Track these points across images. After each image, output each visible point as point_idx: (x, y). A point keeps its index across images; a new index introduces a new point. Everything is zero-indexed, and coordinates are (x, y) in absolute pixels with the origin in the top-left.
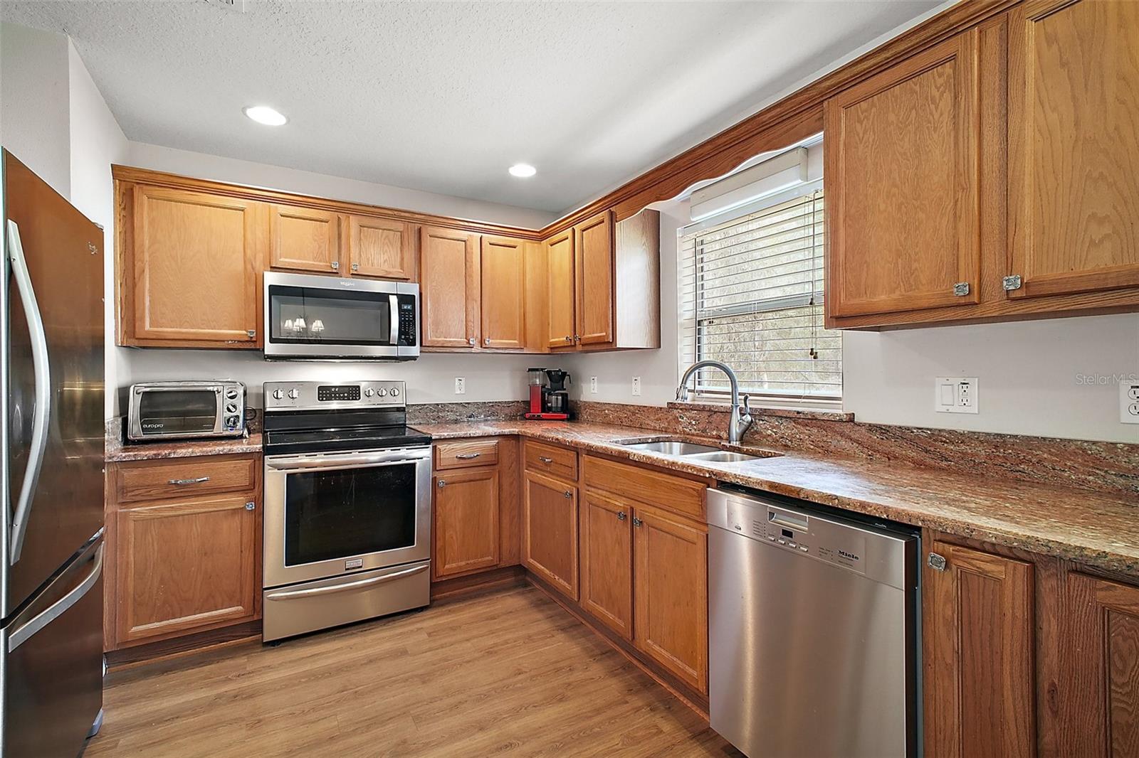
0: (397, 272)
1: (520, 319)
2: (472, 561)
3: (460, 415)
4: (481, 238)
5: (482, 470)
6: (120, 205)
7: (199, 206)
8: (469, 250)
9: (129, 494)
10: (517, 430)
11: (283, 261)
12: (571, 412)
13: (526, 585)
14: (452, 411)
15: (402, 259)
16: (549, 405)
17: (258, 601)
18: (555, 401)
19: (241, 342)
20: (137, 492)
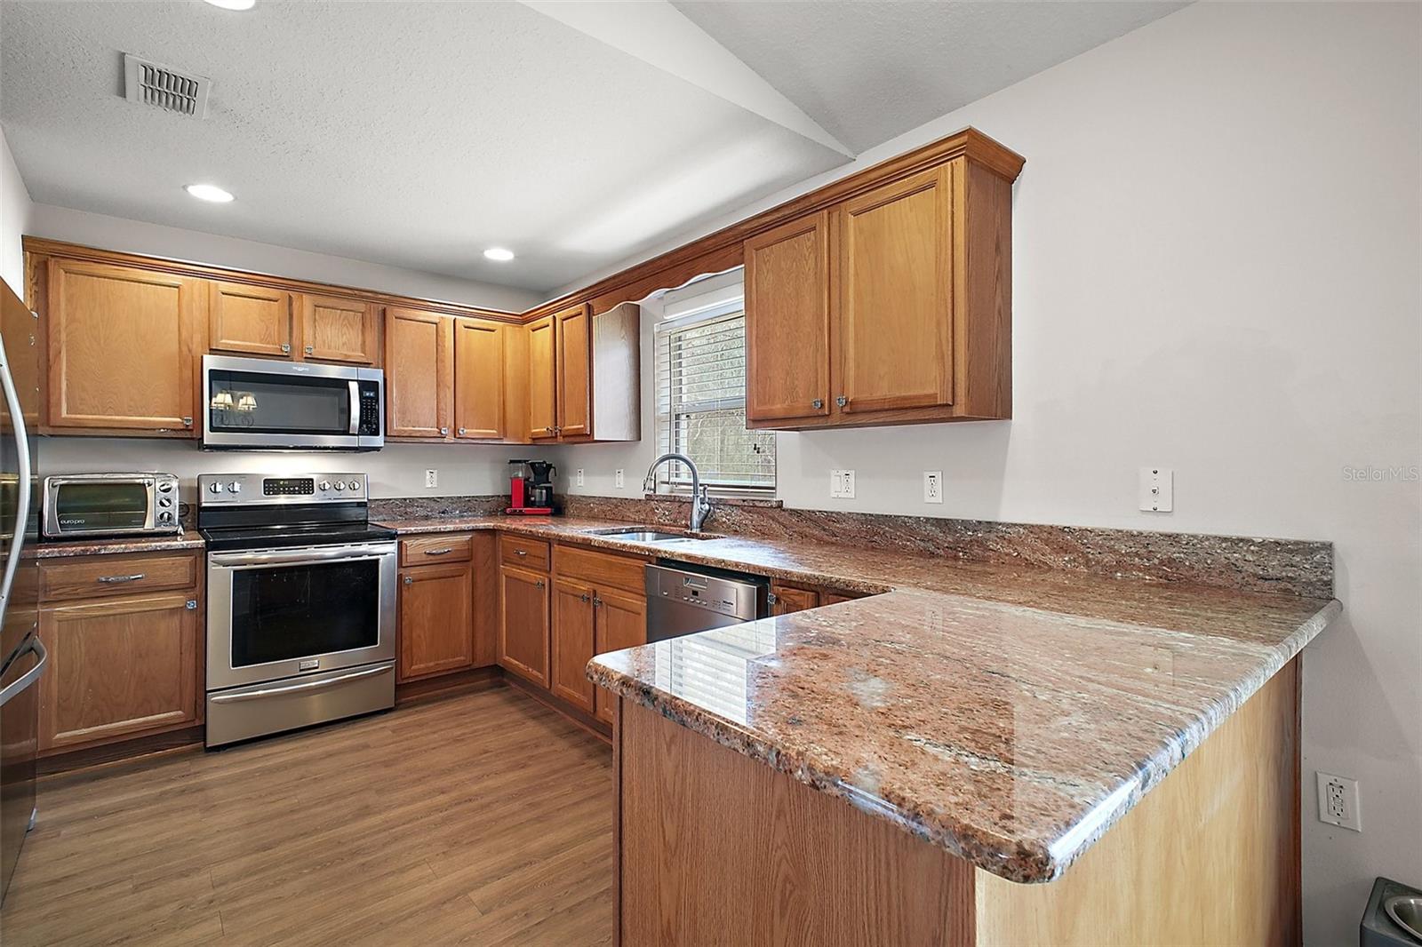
0: (357, 355)
1: (499, 407)
2: (442, 662)
3: (431, 511)
4: (455, 321)
5: (453, 567)
6: (31, 280)
7: (126, 282)
8: (440, 333)
9: (53, 593)
10: (492, 524)
11: (226, 343)
12: (557, 507)
13: (502, 685)
14: (422, 507)
15: (364, 342)
16: (533, 499)
17: (200, 706)
18: (539, 494)
19: (175, 430)
20: (61, 591)
